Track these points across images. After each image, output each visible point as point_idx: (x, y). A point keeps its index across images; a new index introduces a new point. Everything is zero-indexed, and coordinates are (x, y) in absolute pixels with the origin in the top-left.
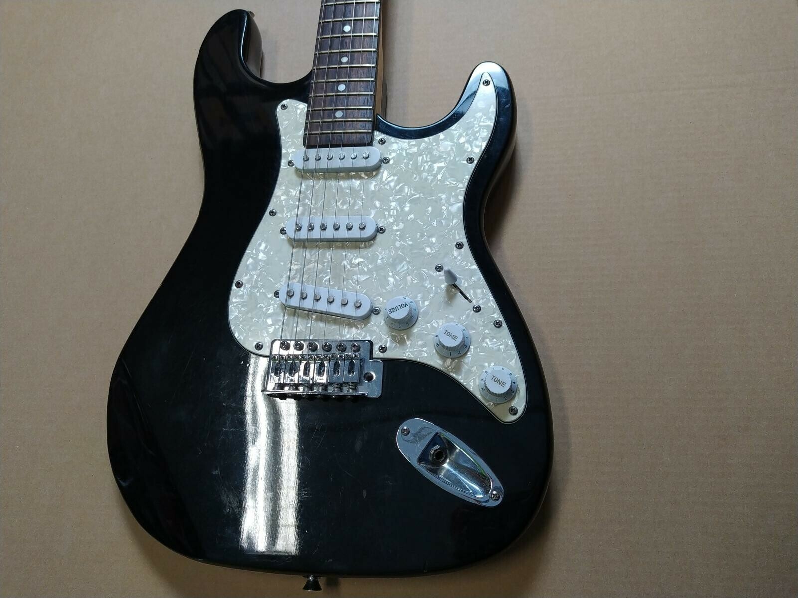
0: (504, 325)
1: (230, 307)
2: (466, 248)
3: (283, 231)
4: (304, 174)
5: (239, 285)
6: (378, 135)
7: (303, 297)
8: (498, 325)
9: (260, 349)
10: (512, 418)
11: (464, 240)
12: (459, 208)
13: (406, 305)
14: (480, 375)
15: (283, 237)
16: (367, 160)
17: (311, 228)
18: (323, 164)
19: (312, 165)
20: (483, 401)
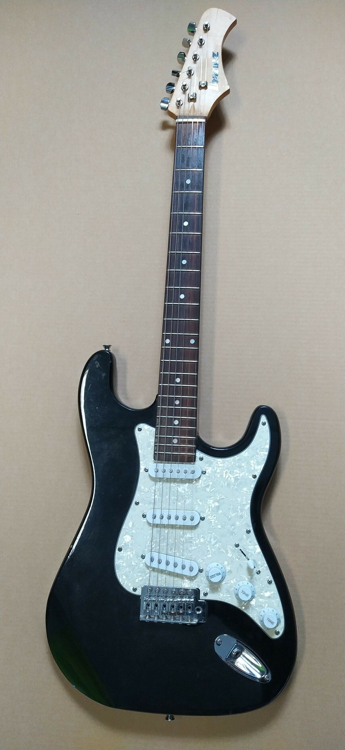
0: (273, 582)
1: (115, 564)
2: (252, 534)
3: (144, 516)
4: (156, 480)
5: (120, 550)
6: (199, 454)
7: (160, 562)
8: (270, 582)
9: (135, 591)
10: (276, 637)
11: (251, 529)
12: (248, 508)
13: (220, 574)
14: (260, 612)
15: (144, 520)
16: (194, 474)
17: (162, 517)
18: (168, 475)
19: (160, 475)
20: (261, 627)
